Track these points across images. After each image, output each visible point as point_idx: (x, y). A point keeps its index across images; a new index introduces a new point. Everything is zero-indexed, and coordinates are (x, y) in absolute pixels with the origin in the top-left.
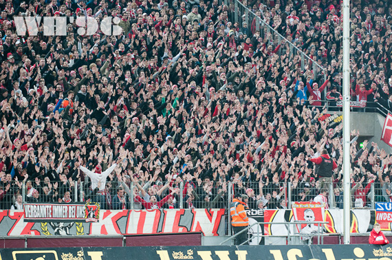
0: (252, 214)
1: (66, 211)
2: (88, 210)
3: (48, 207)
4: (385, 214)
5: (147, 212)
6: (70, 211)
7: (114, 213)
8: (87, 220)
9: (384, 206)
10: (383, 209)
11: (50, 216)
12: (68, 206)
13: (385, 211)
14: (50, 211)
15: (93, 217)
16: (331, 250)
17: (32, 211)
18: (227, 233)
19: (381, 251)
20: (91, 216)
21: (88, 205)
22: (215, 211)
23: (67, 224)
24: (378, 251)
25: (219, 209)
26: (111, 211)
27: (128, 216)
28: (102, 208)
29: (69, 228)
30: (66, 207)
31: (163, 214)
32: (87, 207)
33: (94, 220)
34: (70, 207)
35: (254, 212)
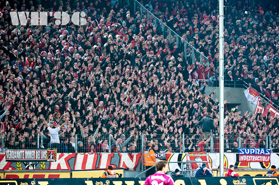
0: (158, 156)
1: (34, 155)
2: (49, 153)
3: (21, 152)
4: (245, 156)
5: (89, 155)
6: (36, 155)
7: (66, 155)
8: (48, 160)
9: (244, 151)
10: (243, 153)
11: (24, 158)
12: (35, 151)
13: (245, 154)
14: (23, 155)
15: (53, 158)
16: (204, 180)
17: (11, 154)
18: (141, 169)
19: (239, 181)
20: (51, 157)
21: (49, 150)
22: (135, 155)
23: (34, 163)
24: (236, 181)
25: (137, 154)
26: (64, 154)
27: (76, 157)
28: (58, 152)
29: (36, 165)
30: (34, 152)
31: (99, 156)
32: (48, 152)
33: (53, 160)
34: (37, 152)
35: (160, 155)
